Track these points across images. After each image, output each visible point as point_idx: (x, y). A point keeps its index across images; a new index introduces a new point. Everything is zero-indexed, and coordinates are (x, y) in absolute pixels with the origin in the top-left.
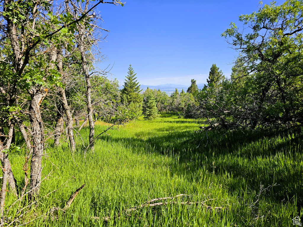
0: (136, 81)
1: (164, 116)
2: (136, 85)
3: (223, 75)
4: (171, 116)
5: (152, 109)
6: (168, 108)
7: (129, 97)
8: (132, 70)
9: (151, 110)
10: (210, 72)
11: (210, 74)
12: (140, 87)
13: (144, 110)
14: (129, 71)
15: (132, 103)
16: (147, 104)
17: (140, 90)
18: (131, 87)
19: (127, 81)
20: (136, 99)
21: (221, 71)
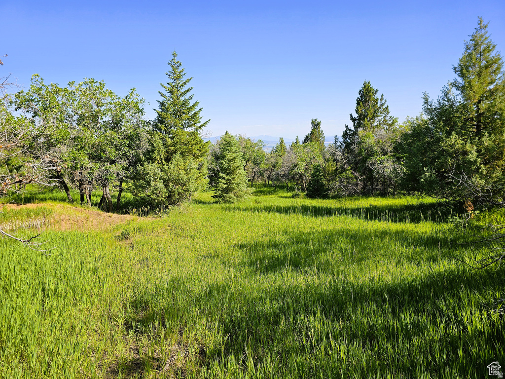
0: (191, 97)
1: (261, 192)
2: (191, 108)
3: (385, 106)
4: (275, 191)
5: (233, 174)
6: (266, 174)
7: (170, 141)
8: (180, 68)
9: (232, 177)
10: (358, 98)
11: (358, 104)
12: (201, 114)
13: (214, 178)
14: (171, 69)
15: (177, 156)
16: (222, 163)
17: (202, 122)
18: (177, 114)
19: (164, 96)
20: (190, 148)
21: (382, 96)
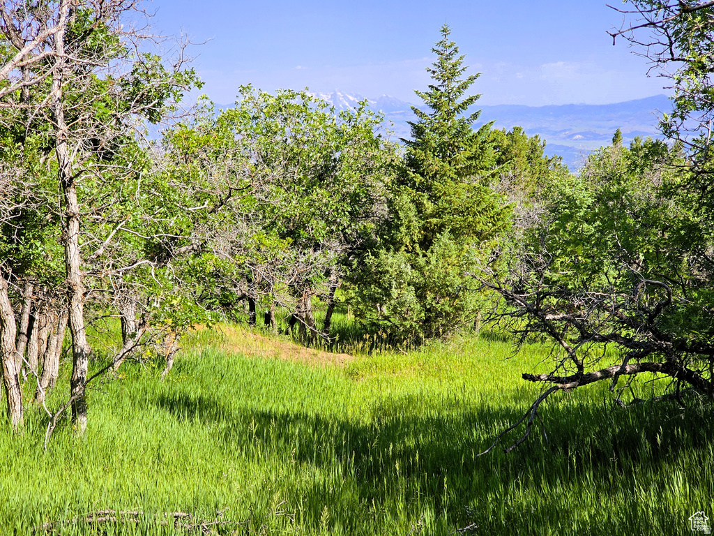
0: (475, 116)
7: (429, 207)
8: (454, 60)
14: (437, 61)
15: (445, 238)
18: (445, 151)
19: (422, 115)
20: (471, 219)
